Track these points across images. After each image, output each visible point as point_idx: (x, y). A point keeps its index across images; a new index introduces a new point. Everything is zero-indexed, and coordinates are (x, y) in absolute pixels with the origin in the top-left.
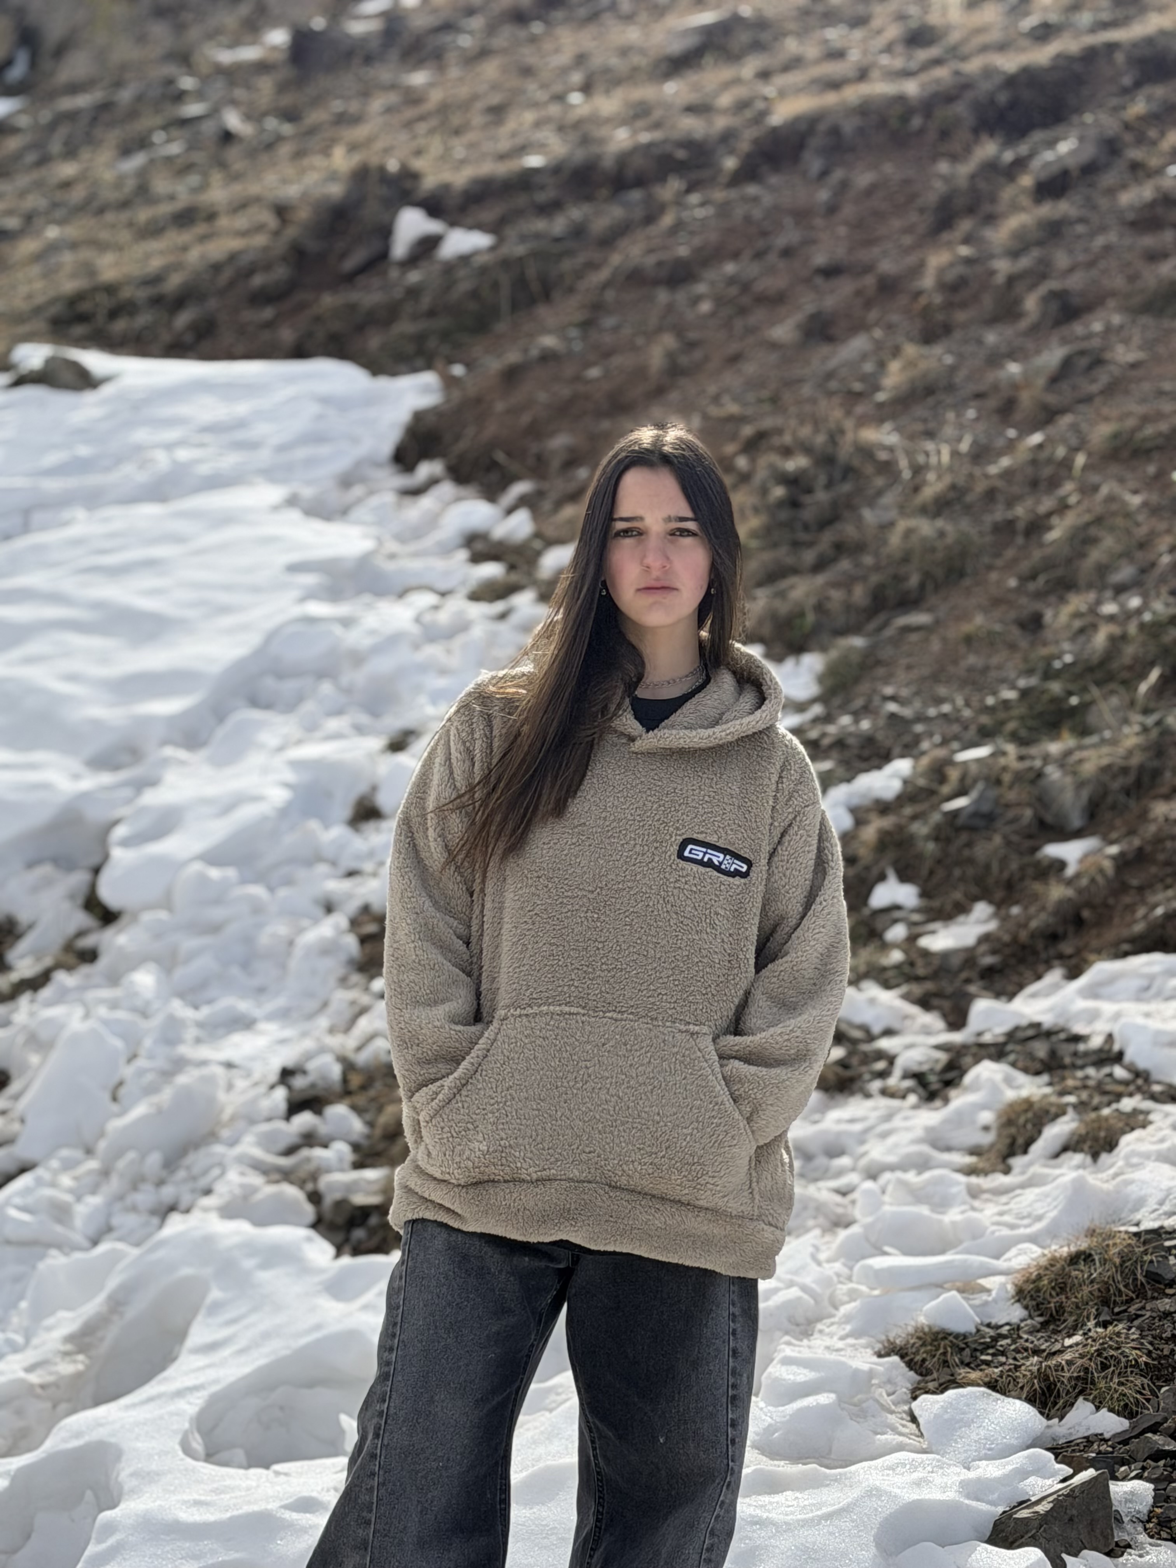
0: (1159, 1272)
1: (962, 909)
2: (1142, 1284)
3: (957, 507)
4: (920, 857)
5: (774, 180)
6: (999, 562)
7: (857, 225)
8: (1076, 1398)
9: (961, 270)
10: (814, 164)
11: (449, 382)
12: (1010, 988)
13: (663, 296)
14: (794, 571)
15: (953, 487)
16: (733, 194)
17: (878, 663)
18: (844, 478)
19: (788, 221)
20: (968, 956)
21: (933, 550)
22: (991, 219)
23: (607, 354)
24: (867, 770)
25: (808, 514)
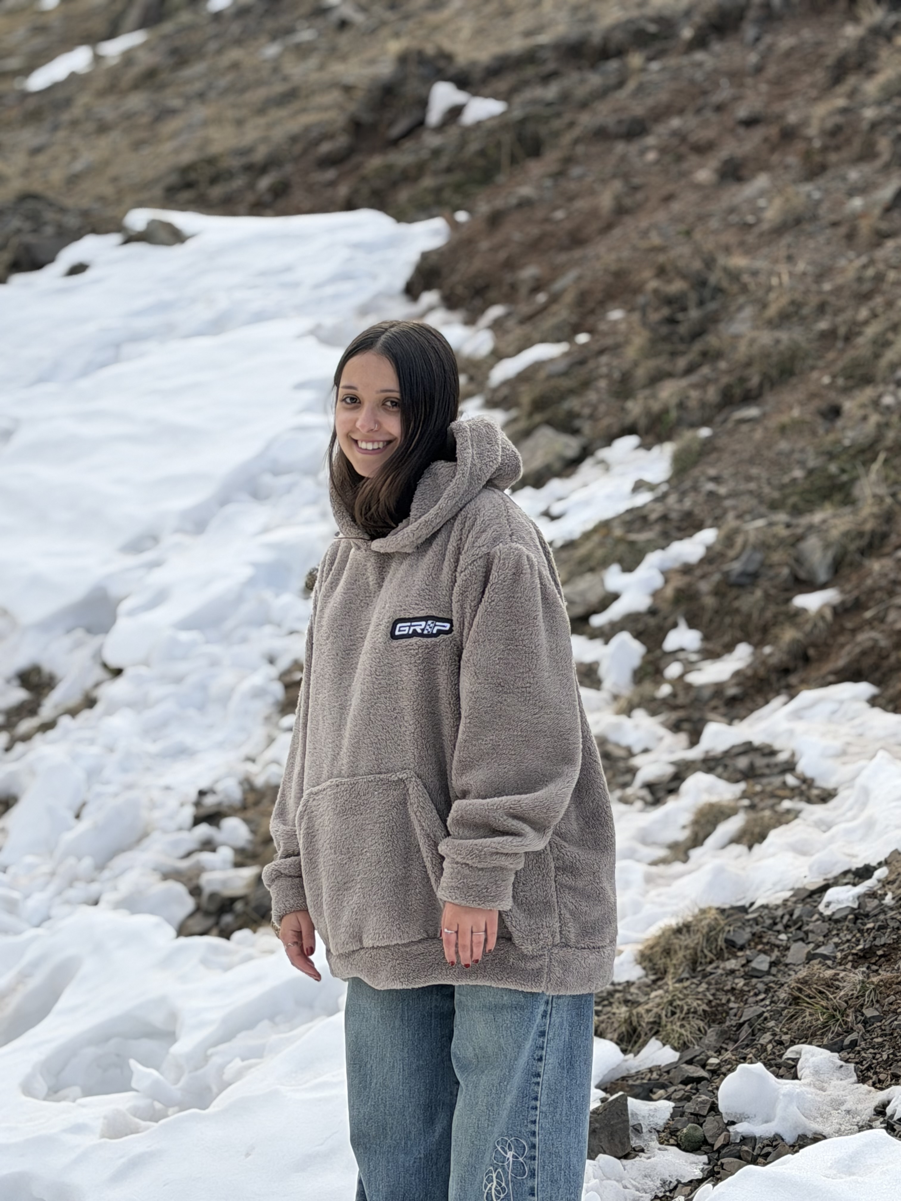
0: (734, 939)
1: (729, 648)
2: (721, 949)
3: (795, 319)
4: (703, 608)
5: (717, 47)
6: (821, 363)
7: (778, 82)
8: (651, 1037)
9: (839, 119)
10: (750, 31)
11: (454, 225)
12: (743, 712)
13: (620, 147)
14: (670, 375)
15: (793, 303)
16: (685, 61)
17: (715, 449)
18: (713, 298)
19: (724, 82)
20: (718, 689)
21: (768, 356)
22: (871, 73)
23: (571, 198)
24: (681, 539)
25: (683, 329)
